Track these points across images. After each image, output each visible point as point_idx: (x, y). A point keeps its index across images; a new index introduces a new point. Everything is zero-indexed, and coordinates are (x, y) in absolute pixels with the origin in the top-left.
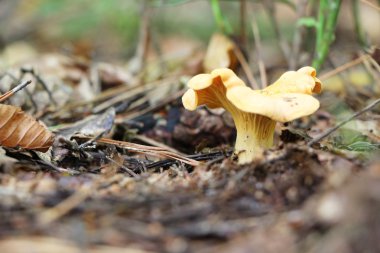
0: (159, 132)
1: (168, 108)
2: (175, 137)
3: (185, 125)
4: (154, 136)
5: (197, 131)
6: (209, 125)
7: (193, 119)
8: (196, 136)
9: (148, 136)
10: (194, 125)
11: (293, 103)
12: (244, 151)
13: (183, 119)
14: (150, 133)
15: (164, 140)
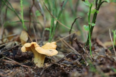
0: (11, 56)
1: (13, 50)
2: (15, 58)
3: (18, 55)
4: (10, 57)
5: (21, 56)
6: (24, 55)
7: (20, 53)
8: (20, 58)
9: (8, 57)
10: (20, 55)
11: (52, 51)
12: (37, 63)
13: (17, 53)
14: (9, 56)
15: (12, 59)
